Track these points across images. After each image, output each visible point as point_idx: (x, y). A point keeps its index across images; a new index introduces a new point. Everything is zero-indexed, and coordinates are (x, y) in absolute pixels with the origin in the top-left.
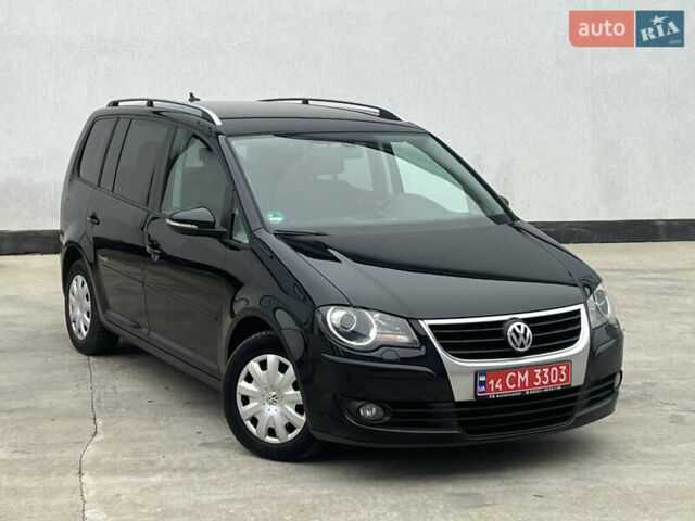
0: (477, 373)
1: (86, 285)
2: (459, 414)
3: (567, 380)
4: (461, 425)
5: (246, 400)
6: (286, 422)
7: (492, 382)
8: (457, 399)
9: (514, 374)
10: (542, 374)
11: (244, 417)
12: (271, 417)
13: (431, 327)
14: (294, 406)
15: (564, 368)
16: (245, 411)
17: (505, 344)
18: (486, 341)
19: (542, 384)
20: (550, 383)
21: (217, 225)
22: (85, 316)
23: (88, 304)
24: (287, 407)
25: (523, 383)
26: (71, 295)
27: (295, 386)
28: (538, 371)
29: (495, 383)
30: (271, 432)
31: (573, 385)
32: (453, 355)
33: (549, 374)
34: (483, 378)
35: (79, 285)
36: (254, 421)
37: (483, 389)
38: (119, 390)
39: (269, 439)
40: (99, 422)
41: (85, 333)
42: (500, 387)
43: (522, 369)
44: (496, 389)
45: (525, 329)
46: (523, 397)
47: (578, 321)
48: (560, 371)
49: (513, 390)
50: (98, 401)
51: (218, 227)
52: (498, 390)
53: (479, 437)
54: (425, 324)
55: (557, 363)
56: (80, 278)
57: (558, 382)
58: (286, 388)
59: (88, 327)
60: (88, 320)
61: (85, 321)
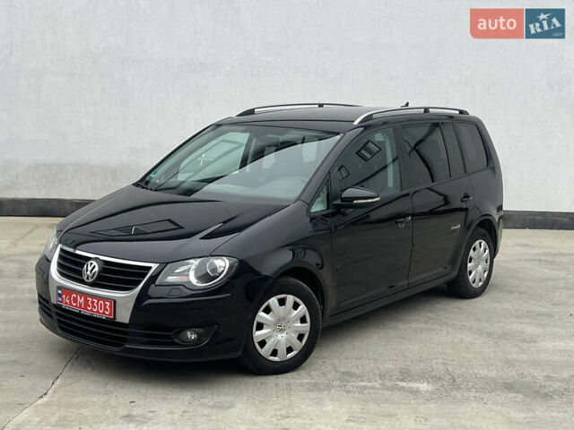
0: (57, 287)
3: (110, 314)
7: (64, 296)
9: (76, 296)
10: (93, 302)
15: (108, 304)
17: (80, 273)
19: (92, 310)
20: (98, 312)
25: (81, 305)
28: (90, 299)
29: (66, 298)
32: (59, 272)
33: (97, 304)
34: (60, 292)
37: (60, 299)
42: (68, 301)
43: (81, 294)
45: (94, 267)
46: (79, 315)
48: (105, 305)
49: (74, 307)
52: (66, 303)
55: (105, 299)
57: (104, 313)
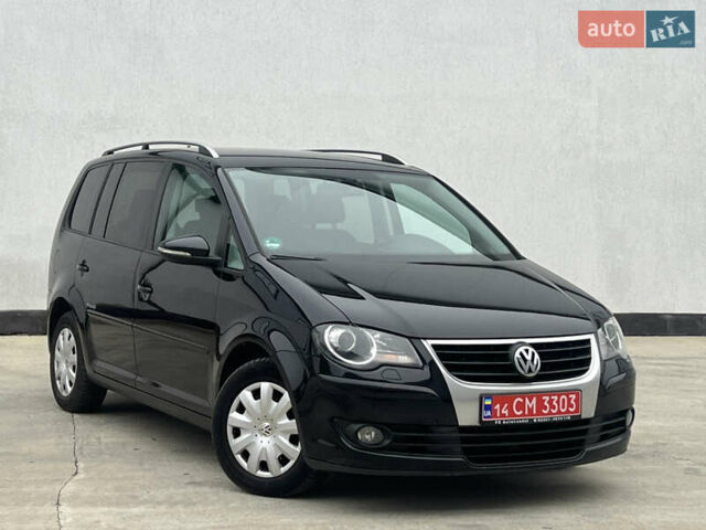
0: (482, 397)
1: (72, 338)
2: (464, 440)
3: (575, 412)
4: (466, 452)
5: (237, 432)
6: (280, 454)
7: (498, 406)
8: (460, 424)
9: (521, 400)
10: (551, 402)
11: (234, 452)
12: (264, 449)
13: (434, 346)
14: (288, 437)
15: (573, 397)
16: (236, 444)
17: (512, 368)
18: (491, 363)
19: (551, 413)
20: (559, 412)
21: (212, 254)
22: (71, 371)
23: (74, 358)
24: (280, 437)
25: (530, 410)
26: (57, 351)
27: (290, 415)
28: (547, 398)
29: (501, 408)
30: (264, 466)
31: (583, 417)
32: (457, 376)
33: (558, 402)
34: (488, 402)
35: (66, 338)
36: (246, 455)
37: (489, 413)
38: (104, 440)
39: (261, 474)
40: (81, 465)
41: (70, 389)
42: (506, 412)
43: (530, 395)
44: (503, 415)
45: (533, 354)
46: (532, 426)
47: (588, 351)
48: (569, 400)
49: (520, 417)
50: (81, 448)
51: (213, 256)
53: (484, 467)
54: (428, 344)
55: (567, 392)
56: (67, 331)
57: (568, 411)
58: (280, 417)
59: (73, 381)
60: (74, 375)
61: (70, 375)
